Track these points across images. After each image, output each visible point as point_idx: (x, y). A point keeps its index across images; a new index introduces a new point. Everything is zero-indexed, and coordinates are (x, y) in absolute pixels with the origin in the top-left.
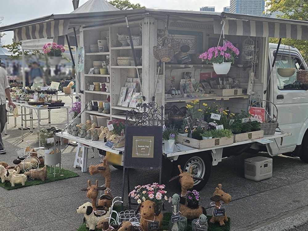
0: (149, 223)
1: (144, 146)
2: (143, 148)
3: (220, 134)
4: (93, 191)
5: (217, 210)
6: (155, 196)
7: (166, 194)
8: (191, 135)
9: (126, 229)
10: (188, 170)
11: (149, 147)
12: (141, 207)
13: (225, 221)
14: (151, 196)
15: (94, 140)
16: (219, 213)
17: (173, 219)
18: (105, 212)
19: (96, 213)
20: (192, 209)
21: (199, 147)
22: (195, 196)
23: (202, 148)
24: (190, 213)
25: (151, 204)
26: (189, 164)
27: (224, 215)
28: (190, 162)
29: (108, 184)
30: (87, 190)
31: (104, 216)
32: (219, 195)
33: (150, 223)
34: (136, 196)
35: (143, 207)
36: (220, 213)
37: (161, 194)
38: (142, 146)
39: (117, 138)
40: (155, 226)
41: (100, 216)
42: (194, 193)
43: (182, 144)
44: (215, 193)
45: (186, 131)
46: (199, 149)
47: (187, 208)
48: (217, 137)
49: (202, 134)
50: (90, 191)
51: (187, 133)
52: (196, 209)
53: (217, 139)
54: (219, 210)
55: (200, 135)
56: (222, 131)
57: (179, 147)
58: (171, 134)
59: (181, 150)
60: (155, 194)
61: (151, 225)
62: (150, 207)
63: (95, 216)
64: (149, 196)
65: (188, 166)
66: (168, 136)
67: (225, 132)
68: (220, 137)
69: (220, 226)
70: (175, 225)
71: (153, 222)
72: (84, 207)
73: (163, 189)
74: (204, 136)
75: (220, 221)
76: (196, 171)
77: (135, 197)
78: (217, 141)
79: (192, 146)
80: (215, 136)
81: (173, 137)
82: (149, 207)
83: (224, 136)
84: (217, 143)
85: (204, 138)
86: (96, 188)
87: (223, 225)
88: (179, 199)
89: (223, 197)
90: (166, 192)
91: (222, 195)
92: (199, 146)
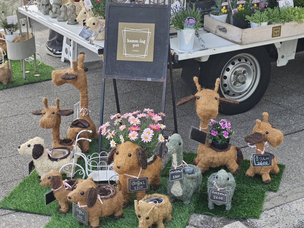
0: (129, 180)
1: (137, 41)
2: (135, 43)
3: (283, 17)
4: (49, 117)
5: (259, 157)
6: (139, 136)
7: (162, 132)
8: (232, 18)
9: (83, 194)
10: (228, 78)
11: (146, 42)
12: (115, 154)
13: (272, 174)
14: (133, 135)
15: (70, 23)
16: (261, 161)
17: (172, 175)
18: (67, 153)
19: (51, 156)
20: (217, 151)
21: (240, 41)
22: (223, 130)
23: (247, 42)
24: (214, 158)
25: (133, 149)
26: (231, 67)
27: (271, 165)
28: (233, 64)
29: (84, 102)
30: (41, 114)
31: (65, 160)
32: (261, 131)
33: (131, 180)
34: (110, 133)
35: (117, 154)
36: (263, 161)
37: (152, 131)
38: (133, 41)
39: (97, 24)
40: (140, 185)
41: (56, 160)
42: (221, 124)
43: (215, 34)
44: (256, 130)
45: (224, 10)
46: (241, 44)
47: (208, 149)
48: (277, 22)
49: (250, 16)
50: (45, 118)
51: (224, 13)
52: (223, 152)
53: (277, 25)
54: (262, 156)
55: (246, 19)
56: (289, 12)
57: (203, 41)
58: (188, 19)
59: (206, 47)
60: (140, 132)
61: (133, 184)
62: (130, 155)
63: (49, 160)
64: (130, 135)
65: (228, 70)
66: (183, 22)
67: (294, 13)
68: (283, 23)
69: (263, 183)
70: (177, 184)
71: (138, 178)
72: (29, 146)
73: (159, 122)
74: (252, 20)
75: (262, 174)
76: (242, 79)
77: (107, 134)
78: (275, 30)
79: (230, 39)
80: (274, 21)
81: (191, 24)
82: (127, 155)
83: (290, 20)
84: (276, 33)
85: (253, 24)
86: (56, 112)
87: (268, 180)
88: (180, 144)
89: (269, 136)
90: (163, 127)
91: (267, 133)
92: (241, 39)
